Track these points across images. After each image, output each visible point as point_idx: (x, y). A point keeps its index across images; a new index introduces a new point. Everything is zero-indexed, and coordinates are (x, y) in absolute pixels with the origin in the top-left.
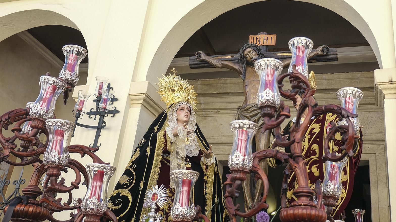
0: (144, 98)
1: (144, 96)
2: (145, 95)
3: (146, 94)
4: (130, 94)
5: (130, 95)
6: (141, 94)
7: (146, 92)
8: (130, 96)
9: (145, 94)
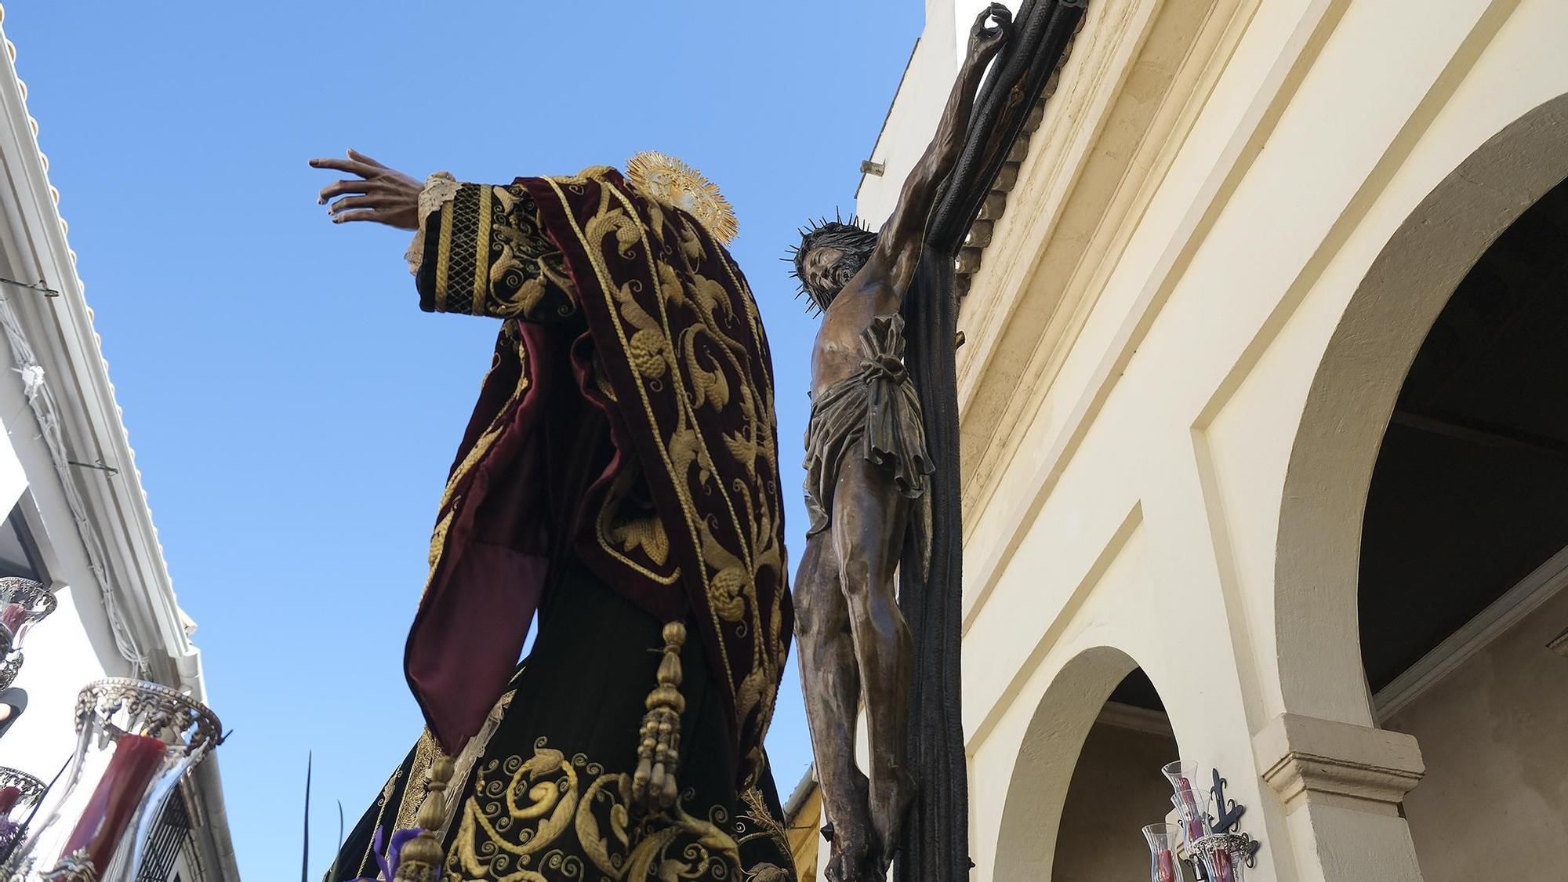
0: (1298, 768)
1: (1294, 762)
2: (1294, 758)
3: (1294, 752)
4: (1264, 777)
5: (1266, 778)
6: (1282, 760)
7: (1290, 748)
8: (1267, 781)
9: (1291, 755)
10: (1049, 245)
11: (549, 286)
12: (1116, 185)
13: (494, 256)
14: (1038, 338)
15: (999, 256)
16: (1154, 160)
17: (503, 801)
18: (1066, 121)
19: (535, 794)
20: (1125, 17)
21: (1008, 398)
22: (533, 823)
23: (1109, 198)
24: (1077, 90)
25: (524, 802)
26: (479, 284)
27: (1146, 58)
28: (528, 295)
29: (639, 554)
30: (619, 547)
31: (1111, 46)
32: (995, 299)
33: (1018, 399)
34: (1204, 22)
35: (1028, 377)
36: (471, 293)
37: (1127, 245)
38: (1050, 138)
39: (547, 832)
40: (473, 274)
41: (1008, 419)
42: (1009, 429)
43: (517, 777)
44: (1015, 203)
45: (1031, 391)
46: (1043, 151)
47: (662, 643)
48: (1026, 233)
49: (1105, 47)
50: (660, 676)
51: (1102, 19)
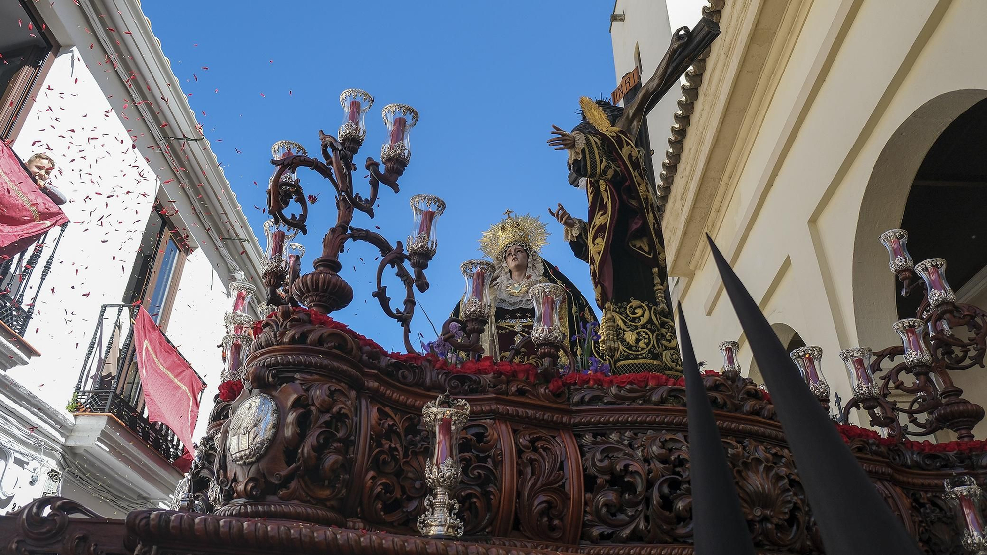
10: (725, 117)
11: (615, 171)
12: (755, 84)
13: (601, 162)
14: (727, 159)
15: (699, 121)
16: (773, 72)
17: (626, 313)
18: (723, 56)
19: (636, 311)
20: (745, 6)
21: (716, 189)
22: (639, 318)
23: (752, 91)
24: (726, 40)
25: (634, 313)
26: (598, 170)
27: (759, 27)
28: (610, 174)
29: (640, 248)
30: (634, 246)
31: (740, 20)
32: (701, 142)
33: (722, 189)
34: (788, 5)
35: (725, 178)
36: (596, 173)
37: (766, 113)
38: (716, 64)
39: (643, 320)
40: (596, 167)
41: (718, 199)
42: (719, 204)
43: (628, 307)
44: (703, 96)
45: (727, 185)
46: (713, 70)
47: (653, 274)
48: (711, 110)
49: (737, 21)
50: (655, 282)
51: (733, 7)
